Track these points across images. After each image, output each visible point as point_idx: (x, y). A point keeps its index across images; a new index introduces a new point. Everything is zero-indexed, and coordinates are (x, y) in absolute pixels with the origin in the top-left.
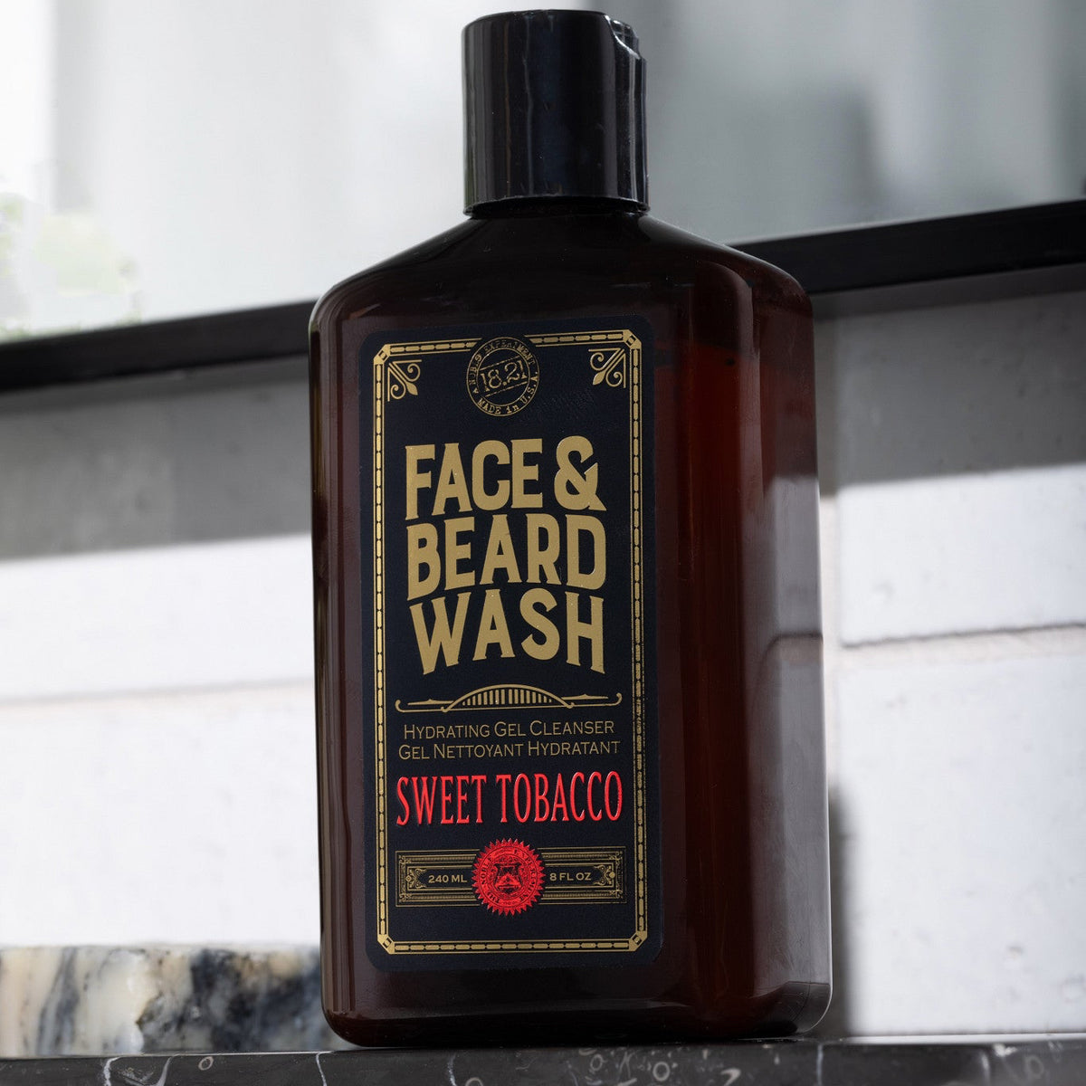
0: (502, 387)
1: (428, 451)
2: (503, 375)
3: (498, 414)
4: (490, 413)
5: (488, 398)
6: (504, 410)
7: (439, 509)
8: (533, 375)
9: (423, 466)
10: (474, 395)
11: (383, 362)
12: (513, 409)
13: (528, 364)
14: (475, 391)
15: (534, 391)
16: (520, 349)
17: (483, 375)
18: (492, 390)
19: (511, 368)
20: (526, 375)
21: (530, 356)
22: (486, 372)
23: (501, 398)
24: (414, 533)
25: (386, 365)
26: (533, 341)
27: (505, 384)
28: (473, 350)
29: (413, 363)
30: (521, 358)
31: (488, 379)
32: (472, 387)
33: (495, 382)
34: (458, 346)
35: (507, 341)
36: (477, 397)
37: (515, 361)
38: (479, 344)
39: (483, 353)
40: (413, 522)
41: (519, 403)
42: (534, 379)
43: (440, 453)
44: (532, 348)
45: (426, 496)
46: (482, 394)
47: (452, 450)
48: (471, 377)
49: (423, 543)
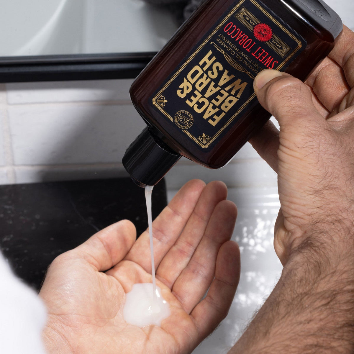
0: (185, 118)
1: (210, 121)
2: (183, 120)
3: (190, 114)
4: (192, 116)
5: (190, 119)
6: (189, 114)
7: (217, 110)
8: (178, 114)
9: (214, 120)
10: (192, 122)
11: (206, 145)
12: (187, 112)
13: (177, 117)
14: (191, 123)
15: (180, 111)
16: (176, 121)
17: (187, 124)
18: (188, 120)
19: (181, 120)
20: (178, 116)
21: (175, 118)
22: (186, 124)
23: (188, 117)
24: (226, 110)
25: (205, 144)
26: (172, 120)
27: (184, 118)
28: (185, 130)
29: (199, 139)
30: (177, 119)
31: (187, 122)
32: (191, 124)
33: (186, 120)
34: (188, 133)
35: (178, 125)
36: (192, 121)
37: (179, 120)
38: (184, 130)
39: (184, 128)
40: (225, 112)
41: (184, 112)
42: (178, 113)
43: (208, 119)
44: (174, 119)
45: (218, 114)
46: (190, 121)
47: (205, 117)
48: (190, 126)
49: (226, 107)
